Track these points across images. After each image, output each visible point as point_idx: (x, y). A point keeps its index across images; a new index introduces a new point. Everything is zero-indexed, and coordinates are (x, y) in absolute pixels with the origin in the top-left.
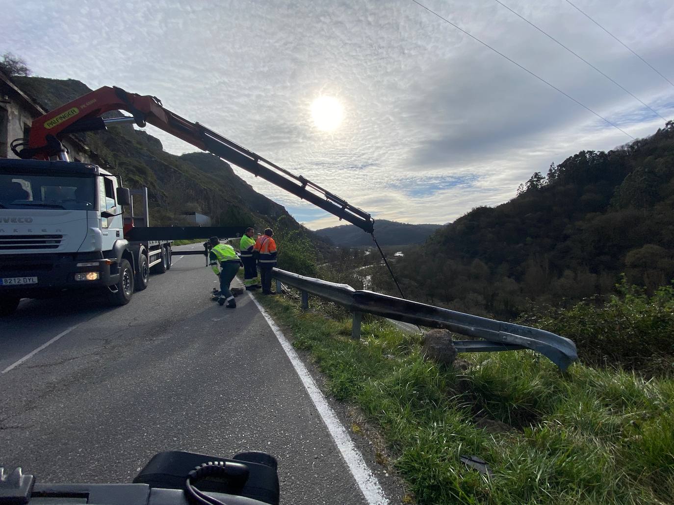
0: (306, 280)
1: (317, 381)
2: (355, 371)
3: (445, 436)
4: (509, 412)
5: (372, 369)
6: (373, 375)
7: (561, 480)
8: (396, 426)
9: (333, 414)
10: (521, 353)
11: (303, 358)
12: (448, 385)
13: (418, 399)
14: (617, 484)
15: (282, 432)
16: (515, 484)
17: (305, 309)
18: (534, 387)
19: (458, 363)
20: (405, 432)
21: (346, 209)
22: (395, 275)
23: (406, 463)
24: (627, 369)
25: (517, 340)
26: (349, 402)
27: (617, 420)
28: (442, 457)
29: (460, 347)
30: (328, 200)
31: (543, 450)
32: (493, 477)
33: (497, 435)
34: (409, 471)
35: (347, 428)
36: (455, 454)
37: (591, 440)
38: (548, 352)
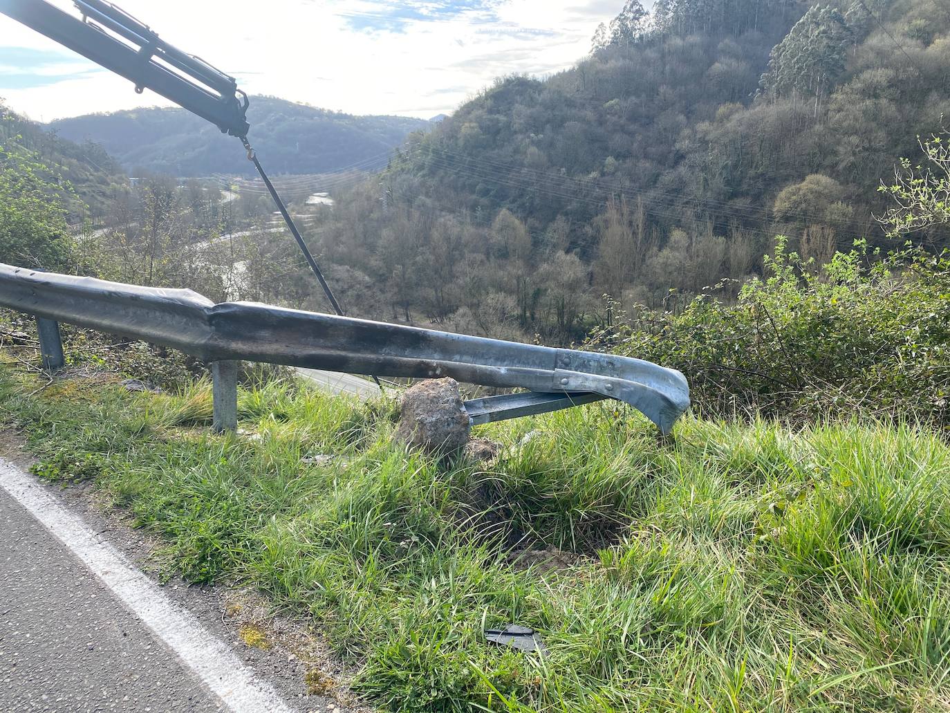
0: (47, 283)
1: (129, 552)
2: (234, 508)
3: (454, 602)
4: (572, 527)
5: (277, 495)
6: (284, 509)
7: (661, 628)
8: (348, 607)
9: (186, 619)
10: (594, 407)
11: (74, 504)
12: (455, 497)
13: (393, 539)
14: (748, 617)
15: (44, 697)
16: (587, 653)
17: (54, 368)
18: (617, 471)
19: (474, 446)
20: (370, 614)
21: (155, 58)
22: (314, 257)
23: (376, 675)
24: (767, 415)
25: (587, 384)
26: (227, 582)
27: (748, 507)
28: (450, 644)
29: (479, 412)
30: (89, 19)
31: (632, 583)
32: (548, 653)
33: (552, 576)
34: (384, 690)
35: (231, 640)
36: (475, 630)
37: (709, 550)
38: (641, 400)
